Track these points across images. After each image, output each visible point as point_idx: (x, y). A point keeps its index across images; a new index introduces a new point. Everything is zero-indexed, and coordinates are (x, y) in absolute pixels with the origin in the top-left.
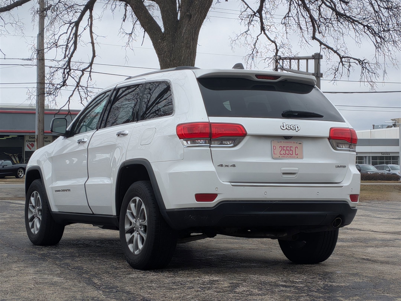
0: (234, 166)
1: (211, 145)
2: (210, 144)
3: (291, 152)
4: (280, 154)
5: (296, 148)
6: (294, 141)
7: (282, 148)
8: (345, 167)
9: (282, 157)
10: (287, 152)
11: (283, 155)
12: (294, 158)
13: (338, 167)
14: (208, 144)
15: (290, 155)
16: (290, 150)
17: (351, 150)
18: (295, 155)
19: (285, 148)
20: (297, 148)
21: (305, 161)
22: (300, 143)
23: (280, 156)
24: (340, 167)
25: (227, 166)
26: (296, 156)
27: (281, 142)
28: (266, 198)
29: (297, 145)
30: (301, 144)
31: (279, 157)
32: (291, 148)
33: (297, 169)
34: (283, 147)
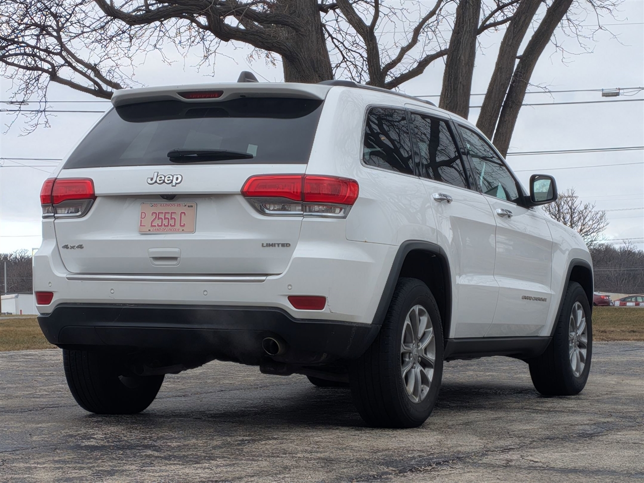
0: (81, 247)
1: (56, 215)
2: (56, 212)
3: (172, 222)
4: (152, 226)
5: (183, 215)
6: (179, 203)
7: (157, 215)
8: (288, 245)
9: (156, 229)
10: (166, 222)
11: (157, 227)
12: (177, 231)
13: (269, 245)
14: (52, 213)
15: (169, 227)
16: (171, 218)
17: (305, 213)
18: (179, 227)
19: (162, 216)
20: (185, 214)
21: (199, 236)
22: (190, 205)
23: (151, 229)
24: (273, 245)
25: (73, 247)
26: (181, 228)
27: (156, 205)
28: (114, 300)
29: (184, 209)
30: (192, 206)
31: (149, 230)
32: (173, 215)
33: (177, 250)
34: (159, 213)
